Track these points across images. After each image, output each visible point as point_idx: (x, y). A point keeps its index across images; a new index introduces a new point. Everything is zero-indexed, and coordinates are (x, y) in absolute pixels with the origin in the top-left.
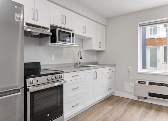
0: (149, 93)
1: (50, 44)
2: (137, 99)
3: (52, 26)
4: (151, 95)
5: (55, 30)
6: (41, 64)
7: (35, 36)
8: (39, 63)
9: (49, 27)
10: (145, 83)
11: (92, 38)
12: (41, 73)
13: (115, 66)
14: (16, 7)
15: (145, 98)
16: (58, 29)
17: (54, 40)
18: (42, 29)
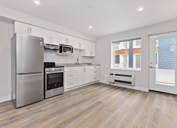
0: (115, 80)
1: (59, 53)
2: (109, 84)
3: (60, 45)
4: (116, 81)
5: (62, 46)
6: (55, 63)
7: (52, 50)
8: (54, 63)
9: (59, 45)
10: (113, 74)
11: (85, 50)
12: (56, 66)
13: (100, 65)
14: (41, 39)
15: (114, 83)
16: (63, 46)
17: (61, 52)
18: (55, 46)
